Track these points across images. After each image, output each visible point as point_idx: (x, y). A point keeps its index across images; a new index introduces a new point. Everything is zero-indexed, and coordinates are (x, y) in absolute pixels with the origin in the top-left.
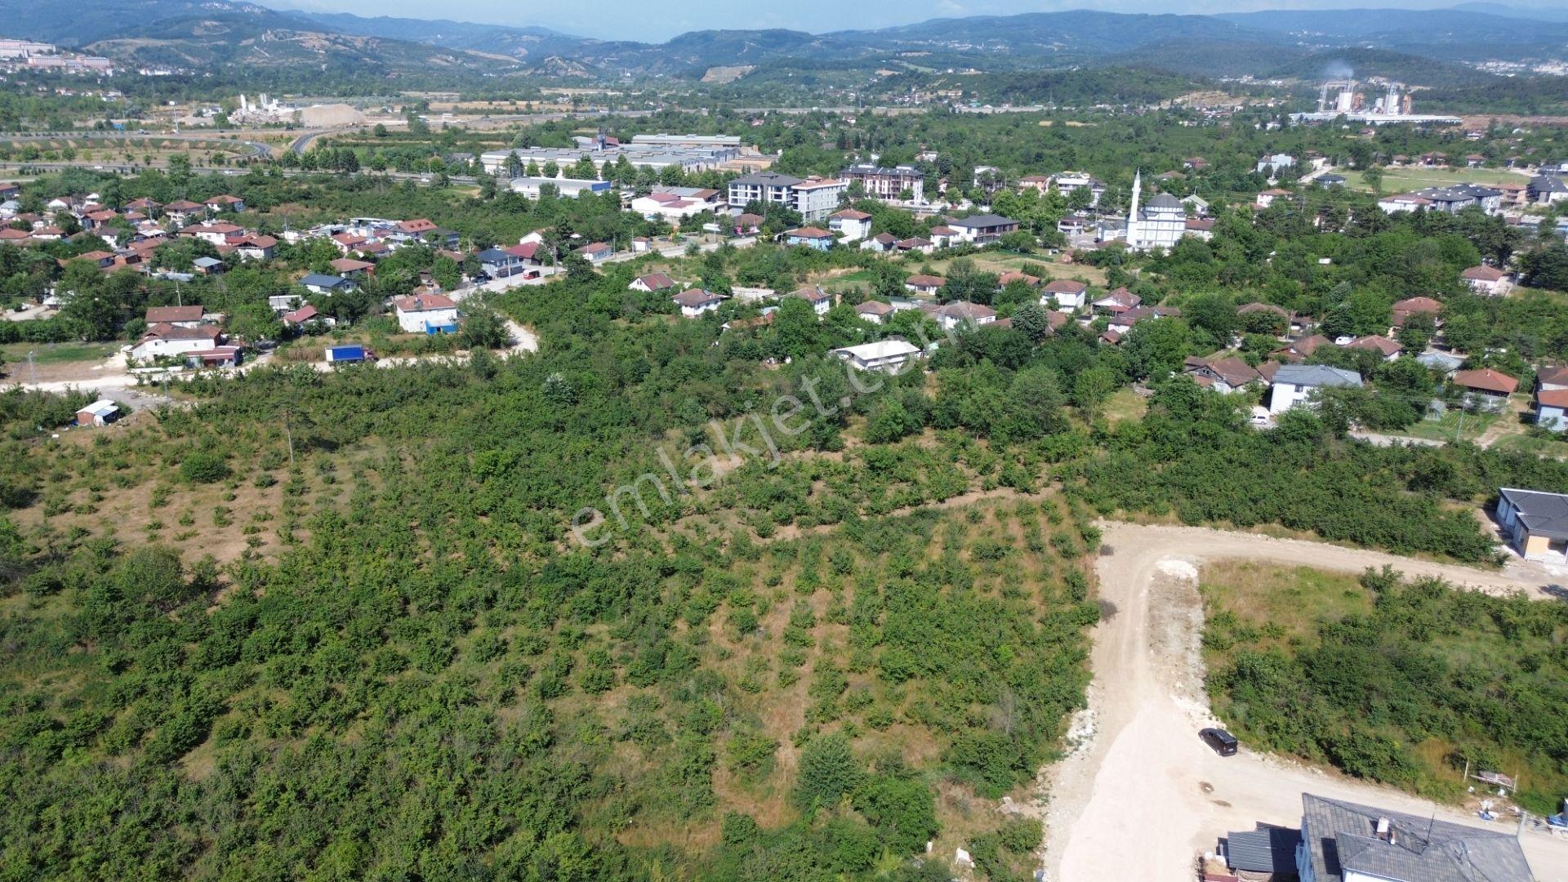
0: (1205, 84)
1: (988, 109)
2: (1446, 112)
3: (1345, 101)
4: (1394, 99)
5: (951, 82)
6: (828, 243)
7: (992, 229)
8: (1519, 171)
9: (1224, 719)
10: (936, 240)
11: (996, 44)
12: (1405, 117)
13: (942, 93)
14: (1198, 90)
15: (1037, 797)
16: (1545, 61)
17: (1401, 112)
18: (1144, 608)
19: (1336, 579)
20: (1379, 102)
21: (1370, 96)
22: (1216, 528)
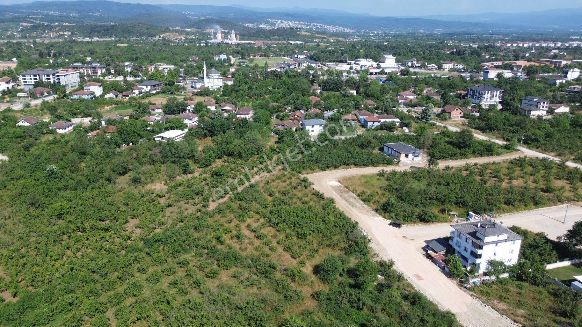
0: (167, 30)
1: (87, 39)
2: (251, 40)
3: (219, 36)
4: (233, 36)
6: (91, 96)
7: (155, 86)
8: (283, 57)
9: (389, 219)
10: (136, 92)
12: (238, 42)
14: (167, 32)
15: (374, 255)
16: (261, 24)
17: (237, 40)
18: (339, 197)
19: (372, 176)
20: (229, 37)
21: (226, 35)
22: (330, 170)
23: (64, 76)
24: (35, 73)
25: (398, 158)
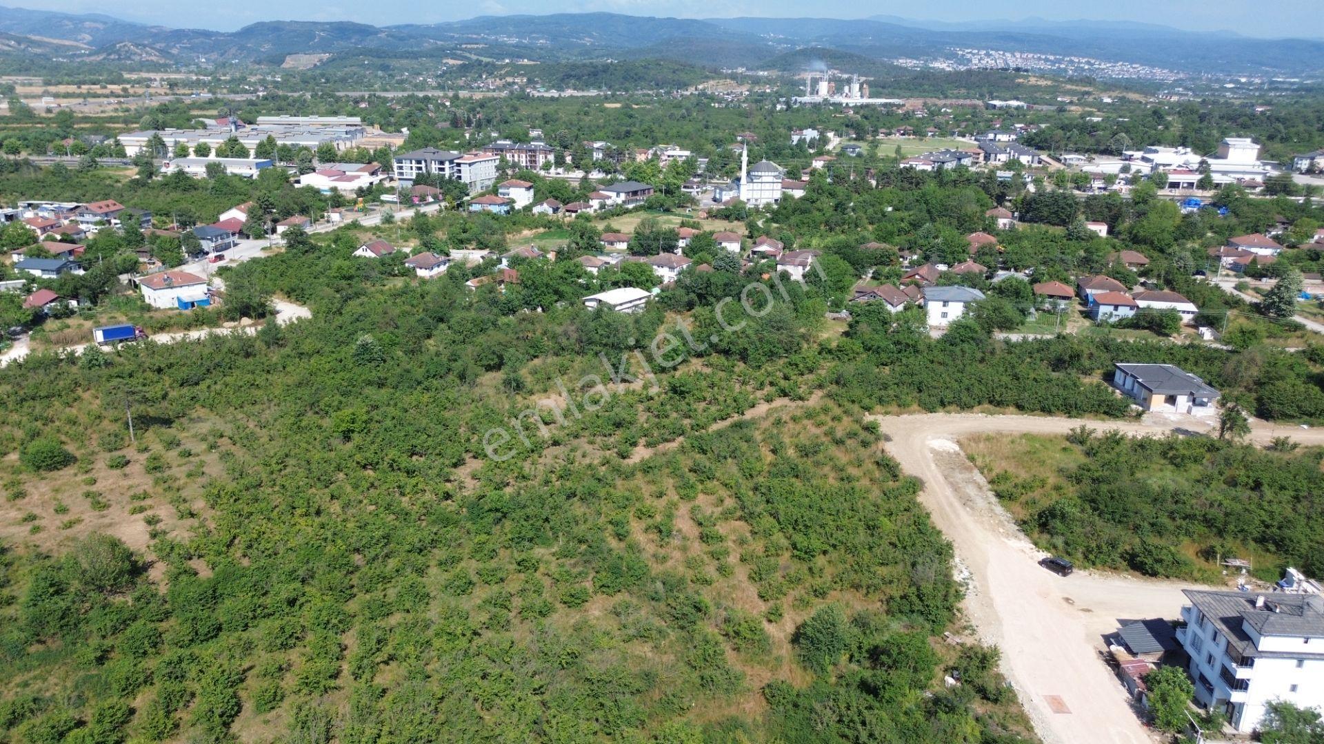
0: (716, 74)
1: (554, 93)
2: (899, 97)
3: (823, 88)
4: (856, 87)
5: (516, 70)
6: (506, 208)
7: (635, 193)
8: (960, 139)
9: (1047, 549)
10: (595, 203)
11: (538, 39)
12: (866, 101)
13: (510, 79)
14: (713, 78)
15: (965, 628)
16: (935, 59)
17: (862, 96)
18: (941, 479)
19: (1051, 440)
20: (846, 89)
21: (838, 85)
22: (949, 412)
23: (470, 165)
24: (419, 158)
25: (1146, 403)
